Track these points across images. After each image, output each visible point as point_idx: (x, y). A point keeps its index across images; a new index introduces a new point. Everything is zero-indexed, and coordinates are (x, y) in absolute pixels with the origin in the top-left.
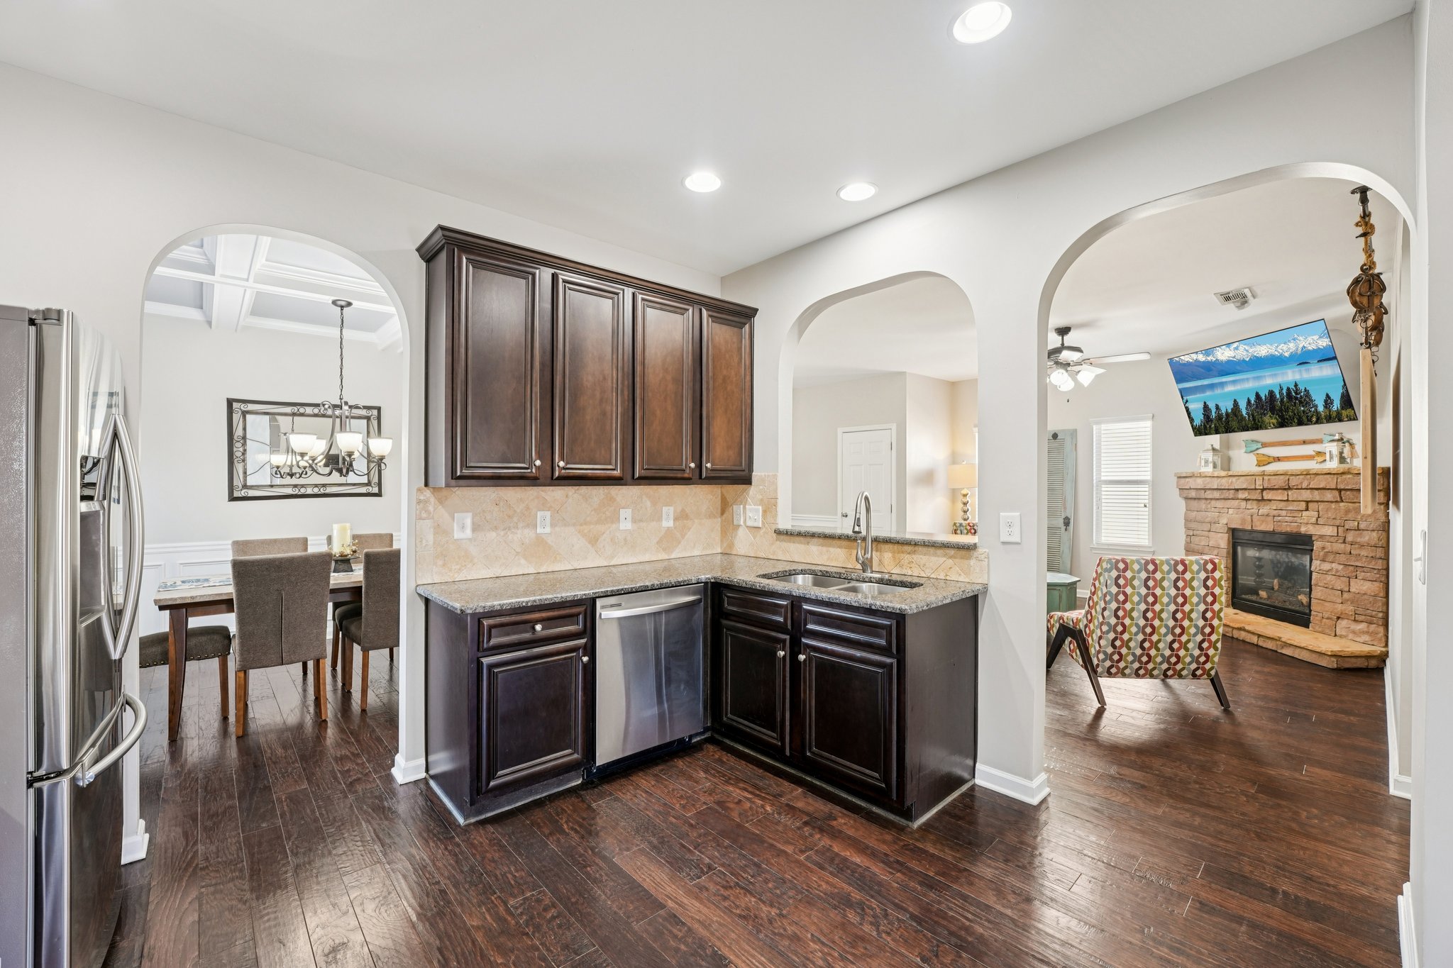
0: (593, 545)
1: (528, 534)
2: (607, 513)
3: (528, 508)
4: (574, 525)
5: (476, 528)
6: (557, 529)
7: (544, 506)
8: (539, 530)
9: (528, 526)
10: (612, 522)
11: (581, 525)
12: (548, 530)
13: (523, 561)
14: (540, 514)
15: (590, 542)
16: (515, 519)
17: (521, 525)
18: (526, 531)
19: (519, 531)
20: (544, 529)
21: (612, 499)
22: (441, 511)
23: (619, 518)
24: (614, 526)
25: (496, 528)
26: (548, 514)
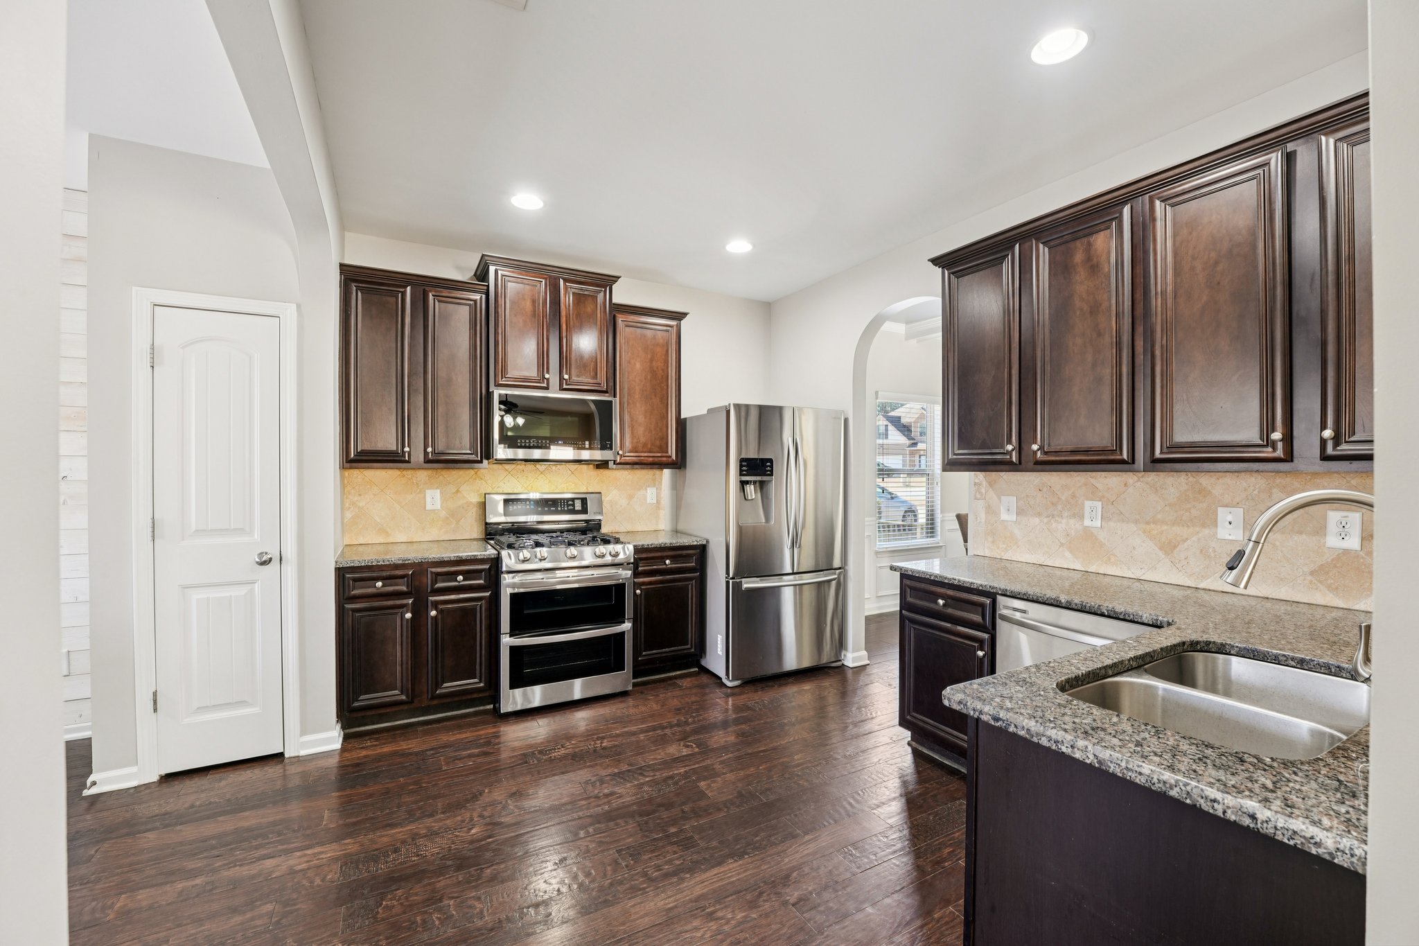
0: (1167, 554)
1: (1074, 524)
2: (1193, 511)
3: (1074, 496)
4: (1136, 522)
5: (1020, 512)
6: (1112, 524)
7: (1094, 494)
8: (1087, 522)
9: (1074, 516)
10: (1204, 526)
11: (1148, 523)
12: (1098, 523)
13: (1067, 554)
14: (1088, 504)
15: (1161, 549)
16: (1059, 507)
17: (1066, 514)
18: (1072, 521)
19: (1064, 521)
20: (1093, 521)
21: (1203, 492)
22: (991, 493)
23: (1216, 521)
24: (1206, 531)
25: (1039, 514)
26: (1099, 504)
